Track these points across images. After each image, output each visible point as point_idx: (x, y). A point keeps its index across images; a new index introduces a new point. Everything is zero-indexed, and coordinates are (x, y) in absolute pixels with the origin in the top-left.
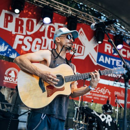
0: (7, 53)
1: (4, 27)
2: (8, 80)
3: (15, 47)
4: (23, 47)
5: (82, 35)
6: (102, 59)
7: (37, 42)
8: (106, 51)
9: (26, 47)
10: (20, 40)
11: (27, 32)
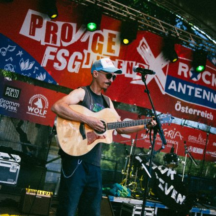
0: (32, 73)
1: (30, 34)
2: (33, 112)
3: (44, 64)
4: (56, 65)
5: (145, 47)
6: (172, 86)
7: (77, 57)
8: (179, 73)
9: (60, 64)
10: (52, 53)
11: (62, 42)
